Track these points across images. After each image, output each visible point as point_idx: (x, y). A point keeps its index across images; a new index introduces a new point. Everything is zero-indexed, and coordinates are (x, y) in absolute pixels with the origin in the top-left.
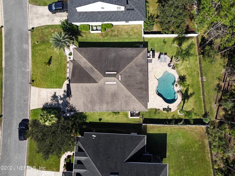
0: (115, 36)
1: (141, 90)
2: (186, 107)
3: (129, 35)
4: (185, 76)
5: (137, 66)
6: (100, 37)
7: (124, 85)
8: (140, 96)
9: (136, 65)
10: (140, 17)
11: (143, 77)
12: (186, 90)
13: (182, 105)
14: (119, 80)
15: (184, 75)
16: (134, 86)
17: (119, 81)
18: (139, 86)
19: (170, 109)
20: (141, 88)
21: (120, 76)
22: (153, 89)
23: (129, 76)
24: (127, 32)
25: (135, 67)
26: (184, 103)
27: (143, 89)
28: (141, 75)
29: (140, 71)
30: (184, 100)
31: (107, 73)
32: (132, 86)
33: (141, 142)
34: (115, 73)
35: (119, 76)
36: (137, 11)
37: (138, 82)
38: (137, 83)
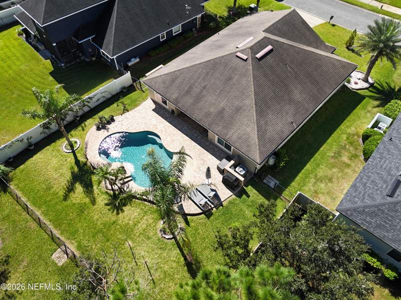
0: (338, 154)
1: (186, 89)
2: (66, 160)
3: (319, 180)
4: (118, 214)
5: (238, 110)
6: (353, 129)
7: (223, 57)
8: (177, 82)
9: (241, 108)
10: (356, 199)
11: (206, 110)
12: (92, 187)
13: (78, 155)
14: (239, 51)
15: (123, 211)
16: (203, 79)
17: (237, 52)
18: (196, 90)
19: (98, 129)
20: (188, 92)
21: (245, 57)
22: (164, 132)
23: (230, 79)
24: (330, 180)
25: (237, 103)
26: (77, 162)
27: (184, 95)
28: (212, 110)
29: (221, 112)
30: (81, 165)
31: (269, 48)
32: (207, 74)
33: (112, 42)
34: (259, 55)
35: (246, 55)
36: (379, 200)
37: (204, 93)
38: (204, 88)
